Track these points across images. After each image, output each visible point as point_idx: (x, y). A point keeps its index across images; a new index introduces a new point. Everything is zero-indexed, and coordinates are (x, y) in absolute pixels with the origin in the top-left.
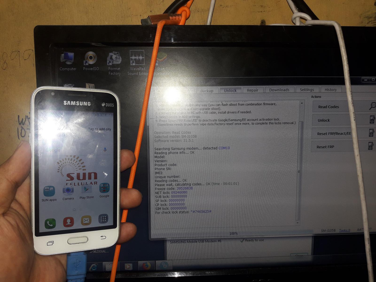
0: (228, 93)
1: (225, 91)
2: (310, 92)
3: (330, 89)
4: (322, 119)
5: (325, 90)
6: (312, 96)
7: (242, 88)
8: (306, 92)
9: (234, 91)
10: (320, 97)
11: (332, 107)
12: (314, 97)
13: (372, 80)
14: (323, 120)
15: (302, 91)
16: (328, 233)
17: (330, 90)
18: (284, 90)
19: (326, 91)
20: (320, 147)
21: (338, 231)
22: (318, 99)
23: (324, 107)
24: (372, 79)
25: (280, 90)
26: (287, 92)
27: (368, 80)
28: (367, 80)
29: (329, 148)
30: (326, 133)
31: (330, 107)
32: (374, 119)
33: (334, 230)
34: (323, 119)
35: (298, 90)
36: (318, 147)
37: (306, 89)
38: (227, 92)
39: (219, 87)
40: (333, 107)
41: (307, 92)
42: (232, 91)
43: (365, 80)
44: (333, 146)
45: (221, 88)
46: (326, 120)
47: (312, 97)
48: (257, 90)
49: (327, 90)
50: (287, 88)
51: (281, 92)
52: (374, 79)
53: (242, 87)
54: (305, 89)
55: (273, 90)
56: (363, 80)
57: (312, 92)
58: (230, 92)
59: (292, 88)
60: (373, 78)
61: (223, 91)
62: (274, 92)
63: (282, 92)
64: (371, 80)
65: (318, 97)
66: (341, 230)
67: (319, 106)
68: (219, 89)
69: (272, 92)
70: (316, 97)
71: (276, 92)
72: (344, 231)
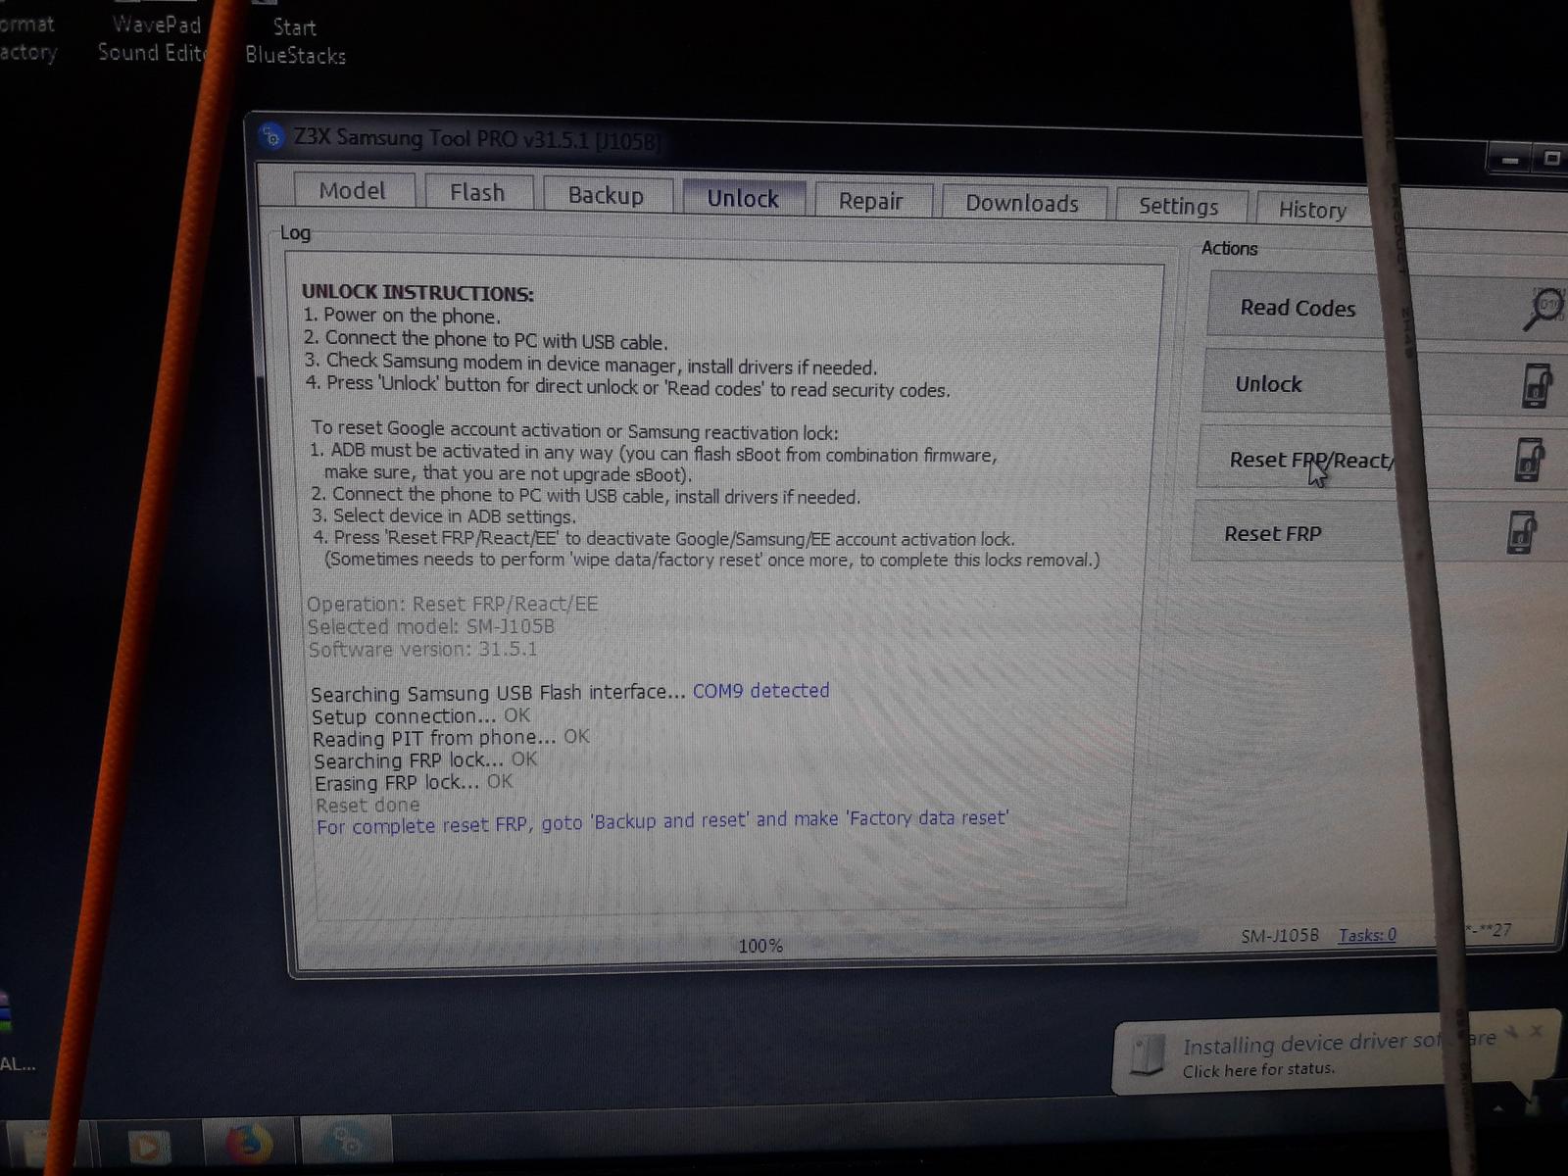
0: (729, 209)
1: (715, 200)
2: (1195, 217)
3: (1312, 206)
4: (1261, 379)
5: (1283, 209)
6: (1207, 242)
7: (810, 186)
8: (1171, 217)
9: (765, 201)
10: (1253, 250)
11: (1316, 309)
12: (1220, 249)
13: (1547, 162)
14: (1266, 385)
15: (1151, 216)
16: (1280, 947)
17: (1307, 210)
18: (1051, 207)
19: (1287, 218)
20: (1241, 535)
21: (1330, 940)
22: (1243, 261)
23: (1274, 310)
24: (1548, 154)
25: (1028, 203)
26: (1068, 215)
27: (1524, 162)
28: (1515, 161)
29: (1294, 537)
30: (1281, 456)
31: (1305, 308)
32: (1545, 382)
33: (1309, 932)
34: (1265, 376)
35: (1130, 208)
36: (1232, 536)
37: (1174, 203)
38: (721, 208)
39: (680, 176)
40: (1322, 310)
41: (1179, 217)
42: (750, 201)
43: (1506, 161)
44: (1316, 531)
45: (686, 182)
46: (1280, 382)
47: (1208, 247)
48: (896, 202)
49: (1294, 209)
50: (1067, 191)
51: (1032, 214)
52: (1559, 154)
53: (811, 179)
54: (1166, 202)
55: (988, 204)
56: (1496, 161)
57: (1208, 218)
58: (745, 209)
59: (1092, 194)
60: (1553, 151)
61: (699, 201)
62: (994, 213)
63: (1037, 215)
64: (1539, 162)
65: (1240, 250)
66: (1348, 935)
67: (1244, 301)
68: (679, 185)
69: (980, 212)
70: (1229, 249)
71: (1003, 213)
72: (1367, 937)
